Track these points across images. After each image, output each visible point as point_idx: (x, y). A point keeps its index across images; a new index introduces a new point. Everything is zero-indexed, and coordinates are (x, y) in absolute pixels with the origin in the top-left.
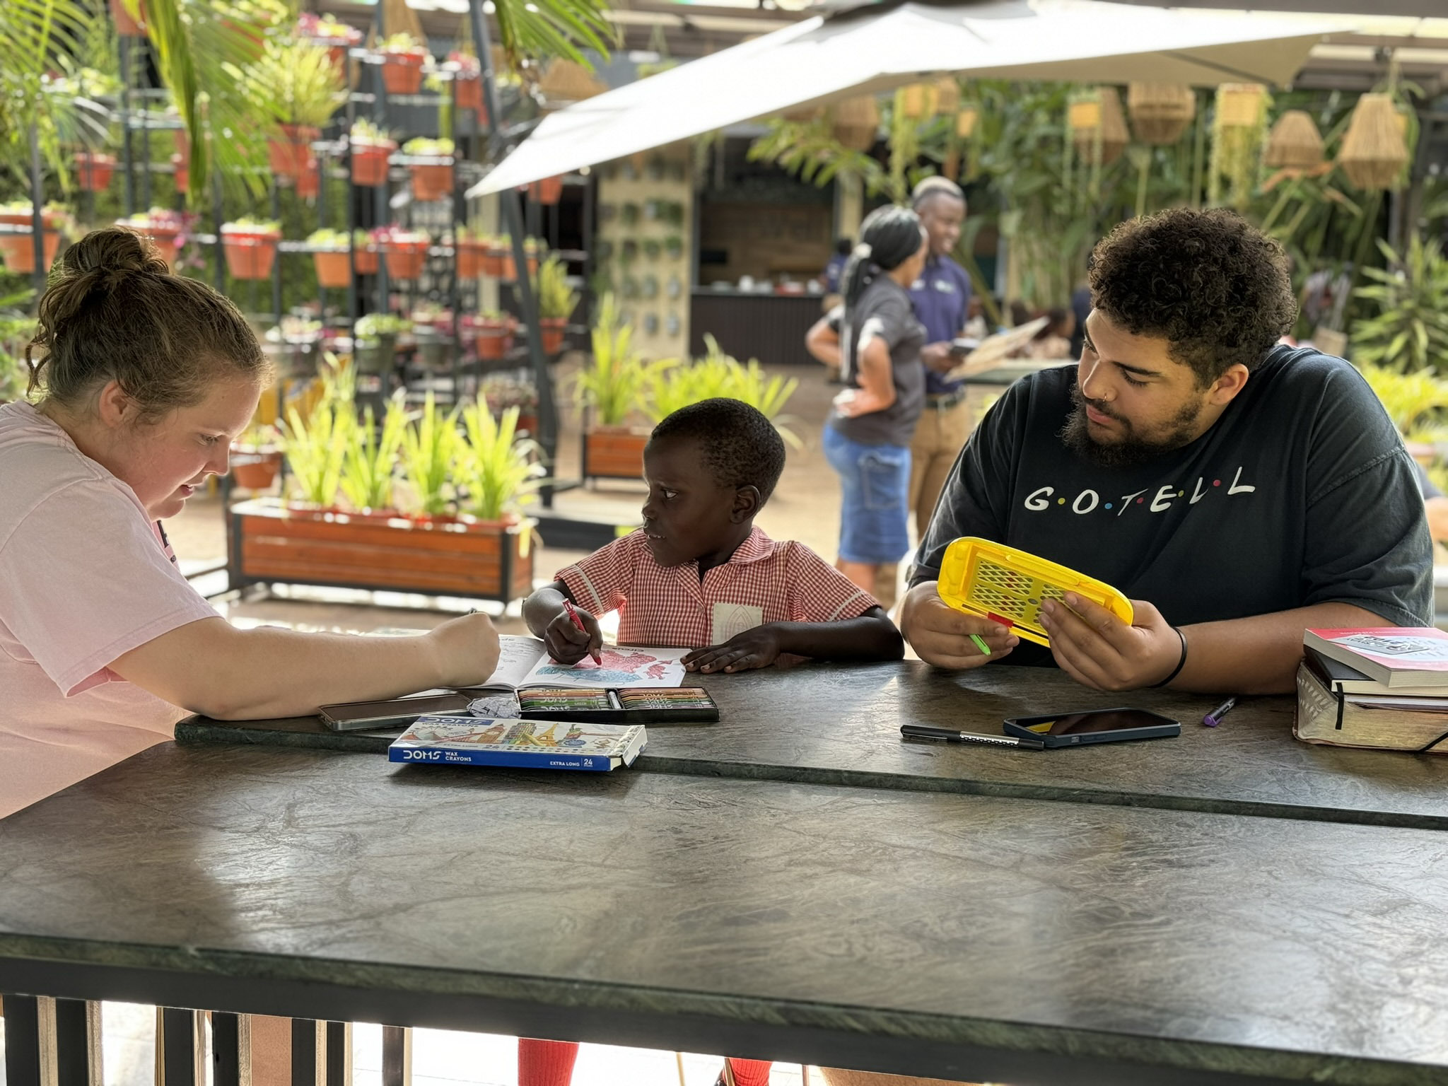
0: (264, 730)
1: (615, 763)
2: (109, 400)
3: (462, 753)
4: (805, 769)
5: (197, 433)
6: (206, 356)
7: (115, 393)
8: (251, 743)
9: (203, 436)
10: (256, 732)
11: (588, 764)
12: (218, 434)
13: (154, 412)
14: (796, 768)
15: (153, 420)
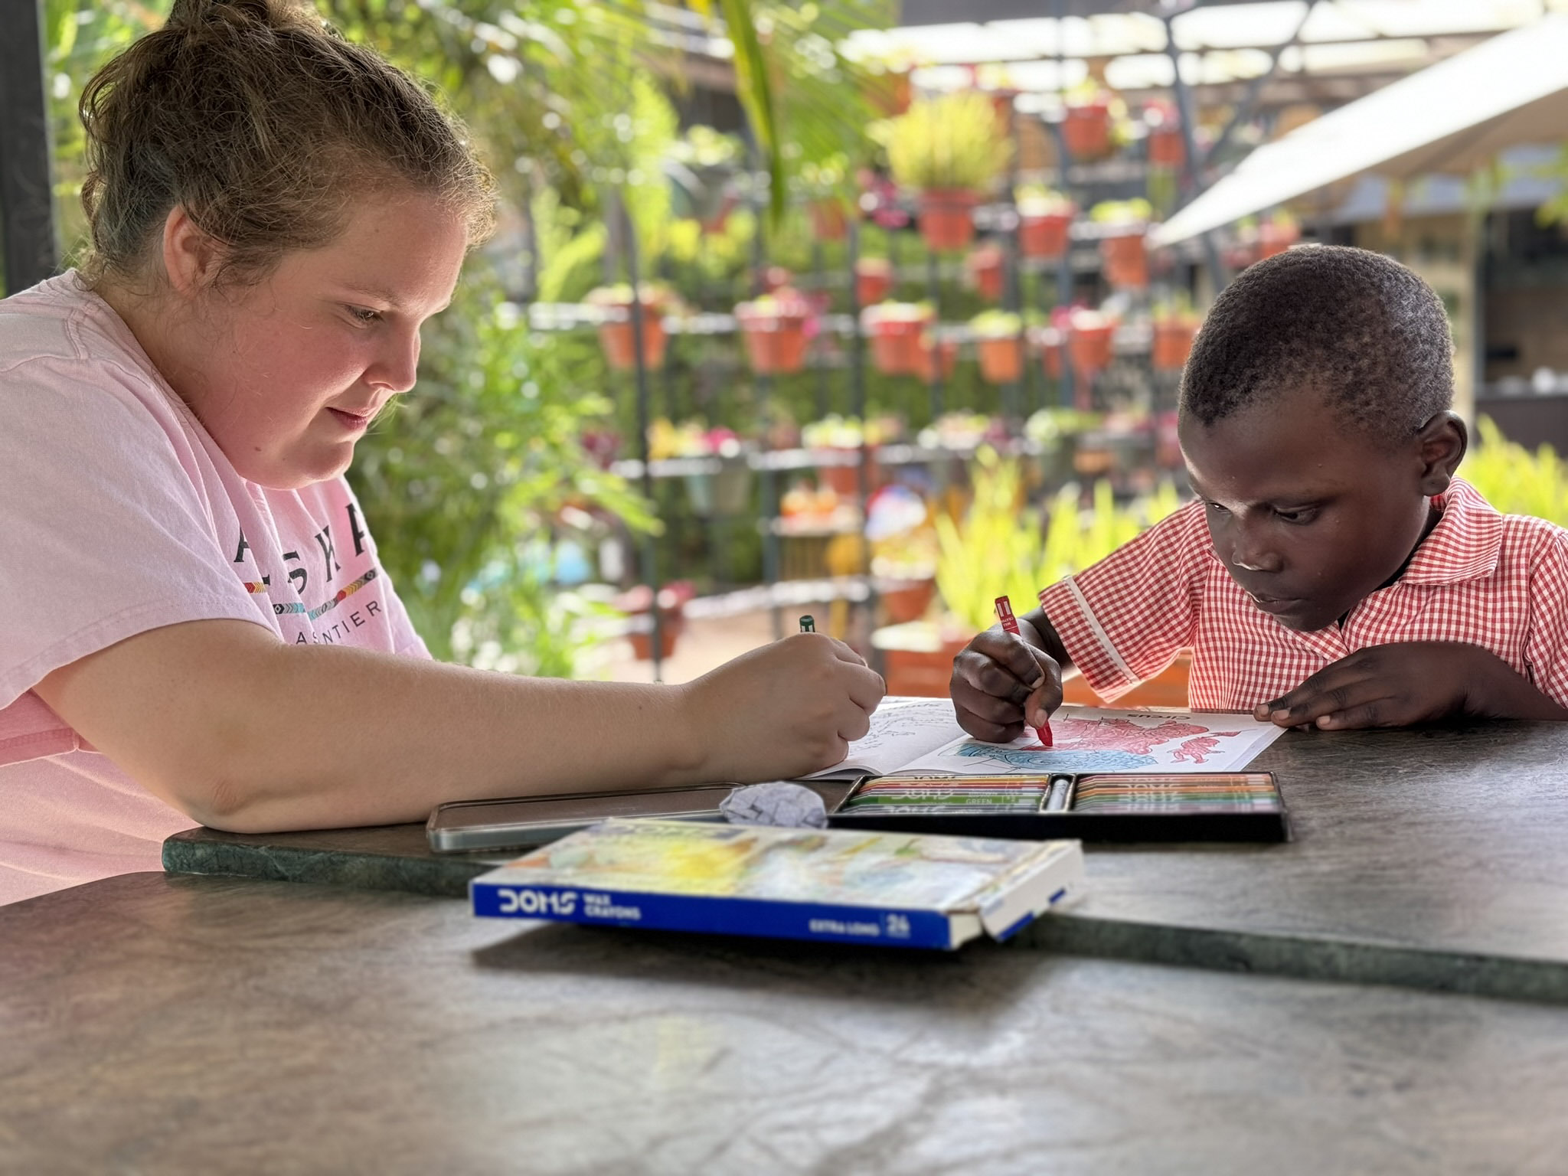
0: (305, 851)
1: (961, 932)
2: (179, 248)
3: (620, 898)
4: (1481, 959)
5: (338, 303)
6: (341, 150)
7: (184, 231)
8: (284, 878)
9: (350, 308)
10: (291, 854)
11: (899, 928)
12: (383, 306)
13: (254, 261)
14: (1454, 956)
15: (251, 275)
